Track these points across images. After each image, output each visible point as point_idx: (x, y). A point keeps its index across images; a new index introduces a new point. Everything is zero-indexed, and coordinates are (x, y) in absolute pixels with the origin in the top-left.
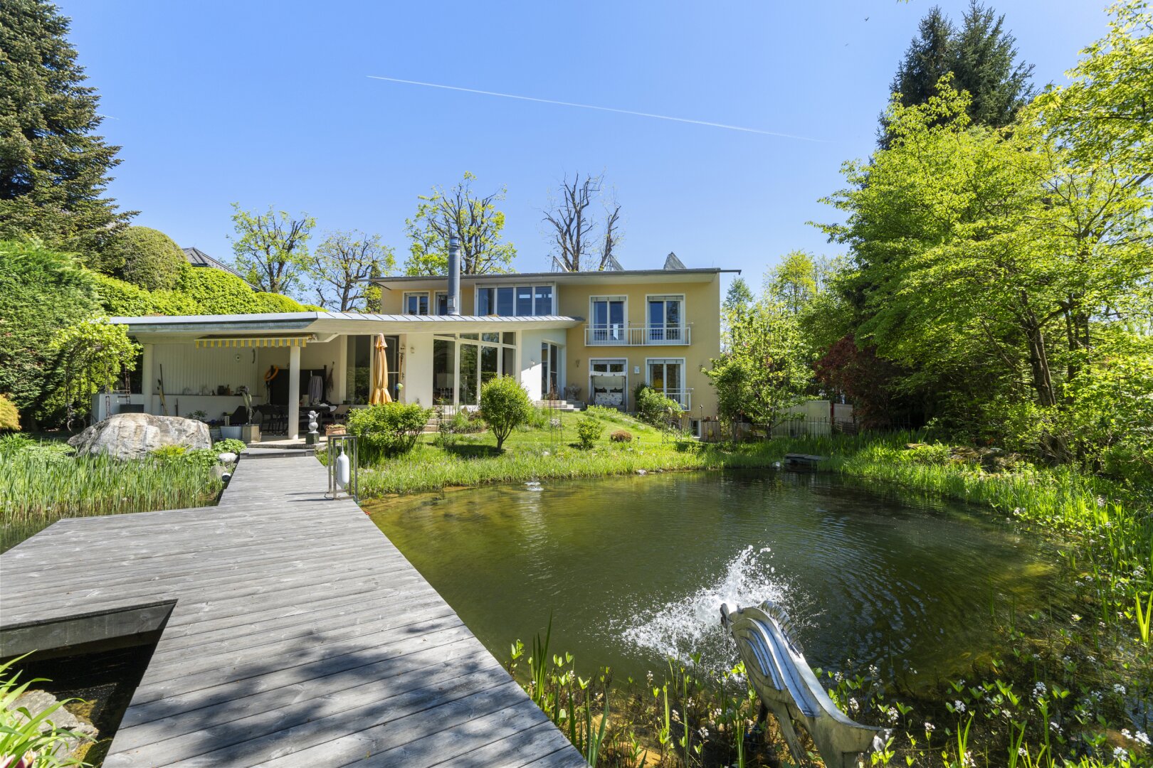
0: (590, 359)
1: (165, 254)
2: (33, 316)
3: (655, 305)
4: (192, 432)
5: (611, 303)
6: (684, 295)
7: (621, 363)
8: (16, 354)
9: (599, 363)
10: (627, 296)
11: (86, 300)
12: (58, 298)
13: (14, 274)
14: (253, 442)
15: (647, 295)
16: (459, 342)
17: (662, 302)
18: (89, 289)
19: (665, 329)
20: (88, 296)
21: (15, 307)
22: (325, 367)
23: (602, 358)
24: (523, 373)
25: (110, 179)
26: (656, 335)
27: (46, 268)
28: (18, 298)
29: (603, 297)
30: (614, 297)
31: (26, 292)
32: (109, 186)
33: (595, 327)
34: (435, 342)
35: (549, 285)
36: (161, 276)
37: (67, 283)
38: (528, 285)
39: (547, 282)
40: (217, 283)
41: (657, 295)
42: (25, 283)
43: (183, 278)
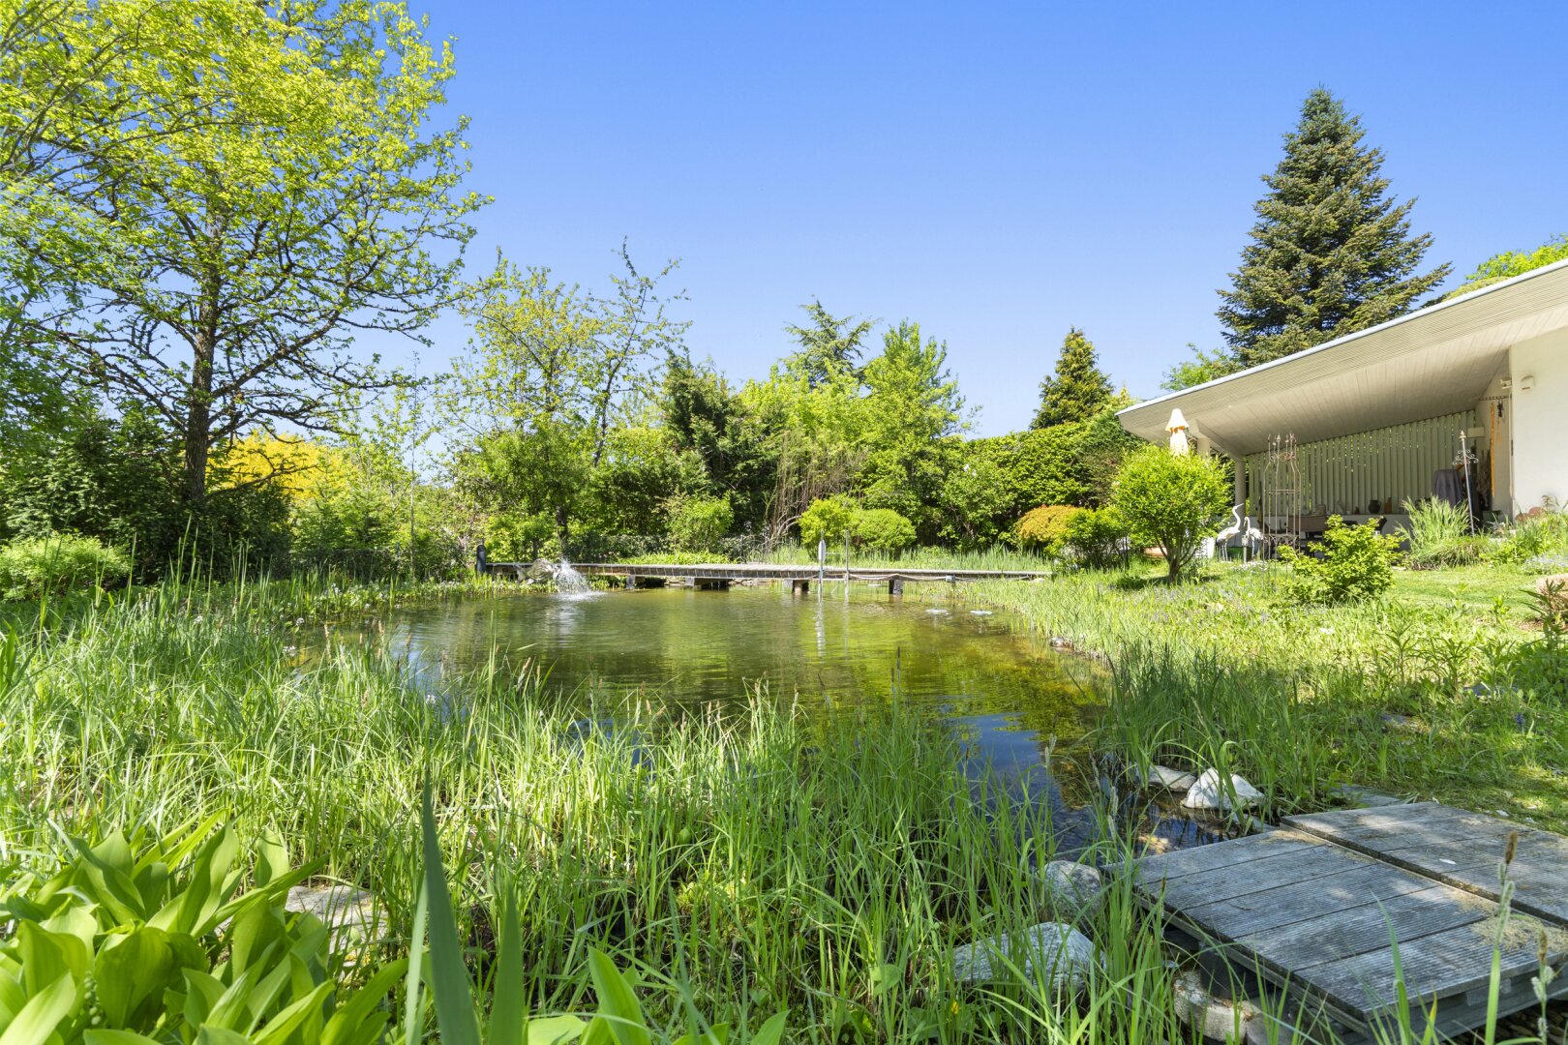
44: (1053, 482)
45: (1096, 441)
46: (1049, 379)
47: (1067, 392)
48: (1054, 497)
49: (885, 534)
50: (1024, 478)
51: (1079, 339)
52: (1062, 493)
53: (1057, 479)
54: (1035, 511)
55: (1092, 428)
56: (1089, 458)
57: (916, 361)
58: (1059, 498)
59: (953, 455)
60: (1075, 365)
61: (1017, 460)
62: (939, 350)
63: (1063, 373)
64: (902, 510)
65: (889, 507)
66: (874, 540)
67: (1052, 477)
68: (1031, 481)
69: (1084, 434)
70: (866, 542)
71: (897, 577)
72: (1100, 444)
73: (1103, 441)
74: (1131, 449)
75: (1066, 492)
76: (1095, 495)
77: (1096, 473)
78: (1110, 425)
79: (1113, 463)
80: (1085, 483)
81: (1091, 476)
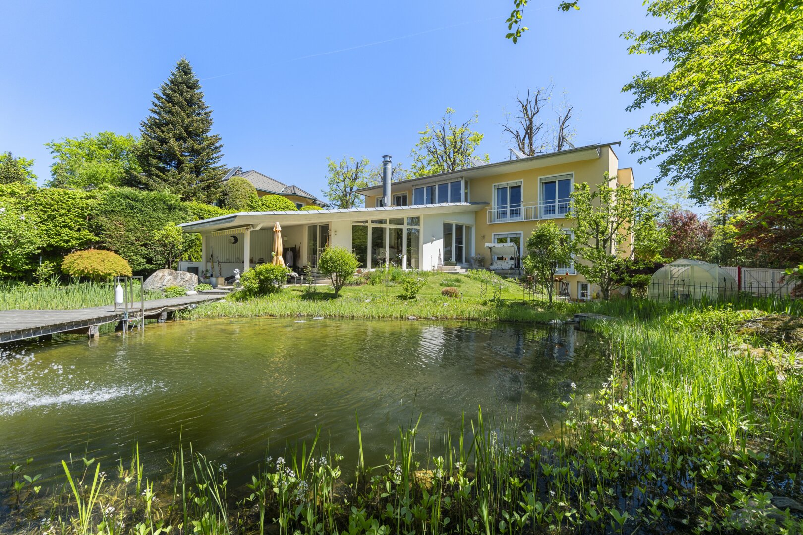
0: (493, 234)
1: (243, 190)
2: (158, 225)
3: (549, 186)
4: (186, 279)
5: (512, 188)
6: (573, 173)
7: (518, 236)
8: (152, 243)
9: (500, 237)
10: (522, 180)
11: (185, 216)
12: (170, 216)
13: (149, 206)
14: (219, 286)
15: (539, 178)
16: (370, 226)
17: (555, 182)
18: (186, 211)
19: (557, 204)
20: (186, 214)
21: (149, 221)
22: (296, 245)
23: (502, 233)
24: (424, 246)
25: (222, 155)
26: (550, 210)
27: (164, 203)
28: (150, 217)
29: (503, 184)
30: (512, 182)
31: (154, 214)
32: (222, 158)
33: (498, 208)
34: (354, 227)
35: (459, 180)
36: (240, 201)
37: (175, 208)
38: (445, 182)
39: (457, 178)
40: (273, 203)
41: (549, 177)
42: (154, 210)
43: (252, 201)
44: (67, 230)
45: (109, 208)
52: (77, 239)
53: (71, 229)
56: (103, 219)
67: (65, 226)
69: (96, 201)
72: (112, 211)
73: (115, 209)
74: (133, 218)
75: (80, 239)
76: (105, 243)
77: (108, 229)
78: (120, 201)
79: (121, 224)
80: (96, 235)
81: (103, 230)
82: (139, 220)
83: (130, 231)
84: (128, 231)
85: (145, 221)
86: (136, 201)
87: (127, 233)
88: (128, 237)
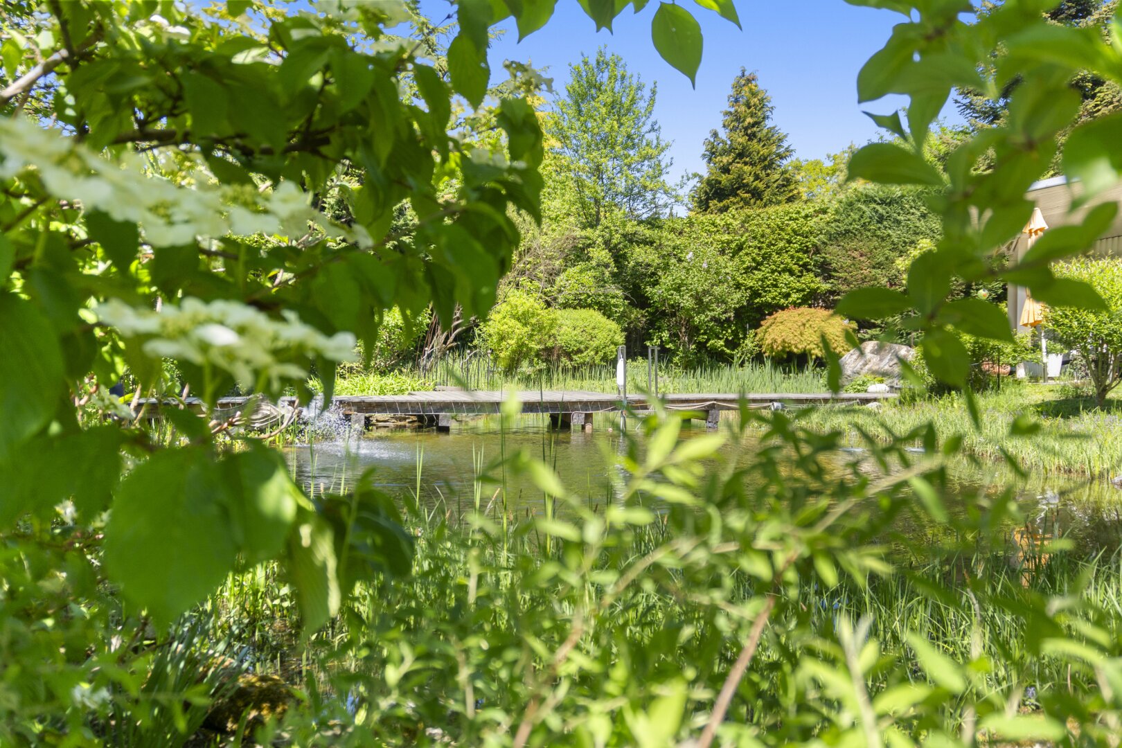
44: (786, 275)
45: (843, 228)
46: (715, 135)
47: (741, 155)
48: (787, 296)
49: (595, 343)
50: (748, 270)
51: (752, 85)
52: (798, 291)
53: (791, 273)
54: (780, 315)
55: (837, 212)
56: (833, 249)
57: (615, 108)
58: (794, 296)
59: (669, 239)
60: (749, 120)
61: (740, 248)
62: (646, 93)
63: (734, 129)
64: (605, 309)
65: (590, 306)
66: (579, 351)
67: (784, 270)
68: (758, 275)
69: (827, 217)
70: (569, 355)
71: (712, 407)
72: (848, 231)
73: (851, 228)
74: (883, 239)
75: (803, 290)
76: (838, 295)
77: (842, 267)
78: (860, 209)
79: (861, 256)
80: (826, 279)
81: (835, 270)
82: (893, 243)
83: (879, 265)
84: (874, 268)
85: (905, 242)
86: (889, 204)
87: (874, 271)
88: (875, 279)
